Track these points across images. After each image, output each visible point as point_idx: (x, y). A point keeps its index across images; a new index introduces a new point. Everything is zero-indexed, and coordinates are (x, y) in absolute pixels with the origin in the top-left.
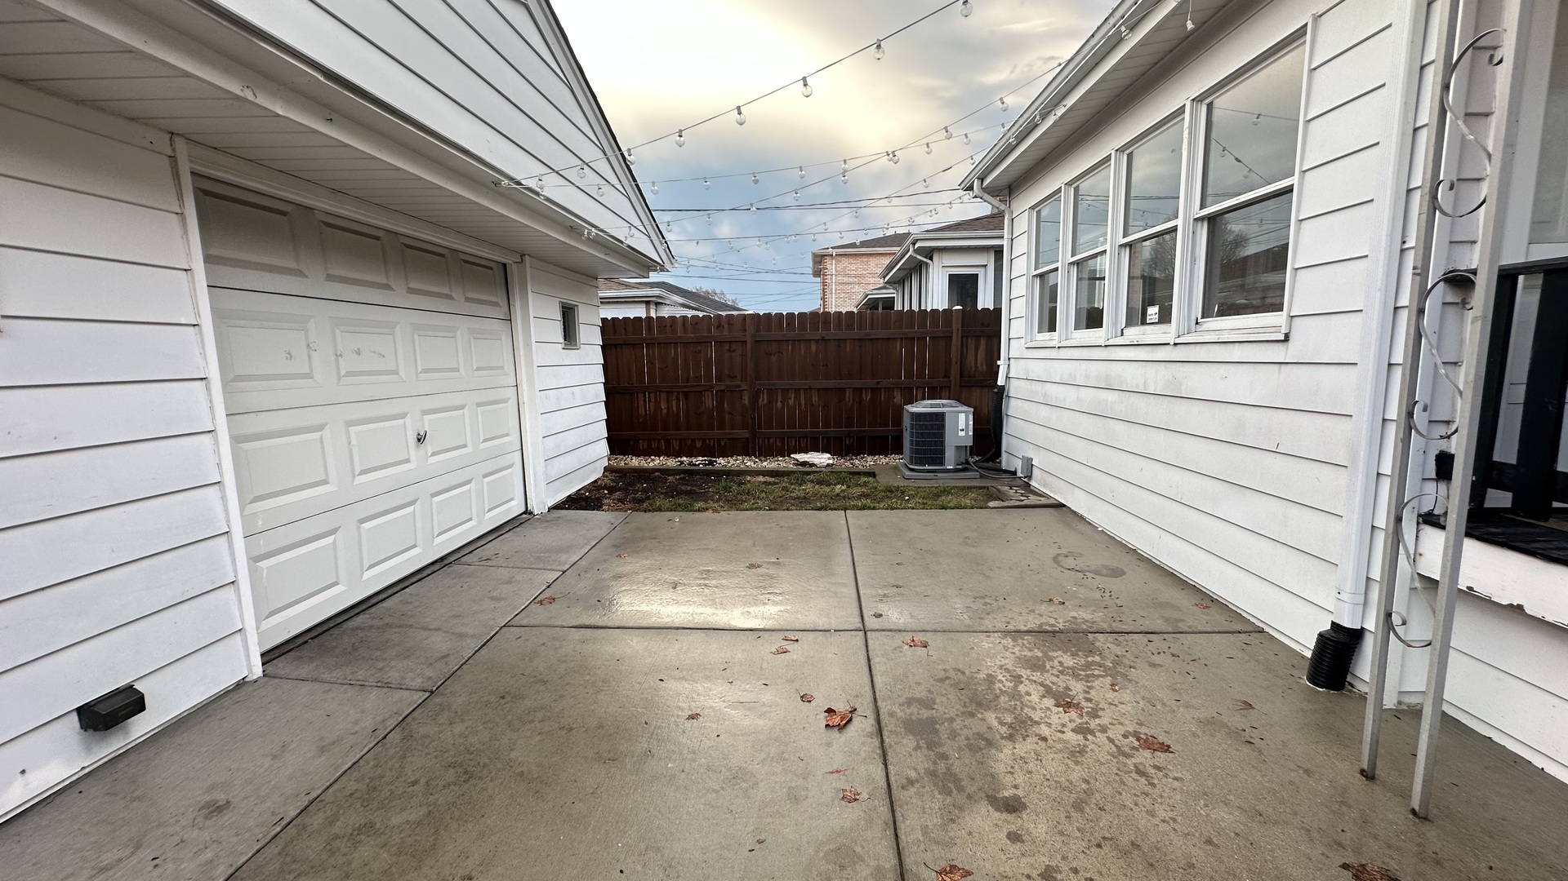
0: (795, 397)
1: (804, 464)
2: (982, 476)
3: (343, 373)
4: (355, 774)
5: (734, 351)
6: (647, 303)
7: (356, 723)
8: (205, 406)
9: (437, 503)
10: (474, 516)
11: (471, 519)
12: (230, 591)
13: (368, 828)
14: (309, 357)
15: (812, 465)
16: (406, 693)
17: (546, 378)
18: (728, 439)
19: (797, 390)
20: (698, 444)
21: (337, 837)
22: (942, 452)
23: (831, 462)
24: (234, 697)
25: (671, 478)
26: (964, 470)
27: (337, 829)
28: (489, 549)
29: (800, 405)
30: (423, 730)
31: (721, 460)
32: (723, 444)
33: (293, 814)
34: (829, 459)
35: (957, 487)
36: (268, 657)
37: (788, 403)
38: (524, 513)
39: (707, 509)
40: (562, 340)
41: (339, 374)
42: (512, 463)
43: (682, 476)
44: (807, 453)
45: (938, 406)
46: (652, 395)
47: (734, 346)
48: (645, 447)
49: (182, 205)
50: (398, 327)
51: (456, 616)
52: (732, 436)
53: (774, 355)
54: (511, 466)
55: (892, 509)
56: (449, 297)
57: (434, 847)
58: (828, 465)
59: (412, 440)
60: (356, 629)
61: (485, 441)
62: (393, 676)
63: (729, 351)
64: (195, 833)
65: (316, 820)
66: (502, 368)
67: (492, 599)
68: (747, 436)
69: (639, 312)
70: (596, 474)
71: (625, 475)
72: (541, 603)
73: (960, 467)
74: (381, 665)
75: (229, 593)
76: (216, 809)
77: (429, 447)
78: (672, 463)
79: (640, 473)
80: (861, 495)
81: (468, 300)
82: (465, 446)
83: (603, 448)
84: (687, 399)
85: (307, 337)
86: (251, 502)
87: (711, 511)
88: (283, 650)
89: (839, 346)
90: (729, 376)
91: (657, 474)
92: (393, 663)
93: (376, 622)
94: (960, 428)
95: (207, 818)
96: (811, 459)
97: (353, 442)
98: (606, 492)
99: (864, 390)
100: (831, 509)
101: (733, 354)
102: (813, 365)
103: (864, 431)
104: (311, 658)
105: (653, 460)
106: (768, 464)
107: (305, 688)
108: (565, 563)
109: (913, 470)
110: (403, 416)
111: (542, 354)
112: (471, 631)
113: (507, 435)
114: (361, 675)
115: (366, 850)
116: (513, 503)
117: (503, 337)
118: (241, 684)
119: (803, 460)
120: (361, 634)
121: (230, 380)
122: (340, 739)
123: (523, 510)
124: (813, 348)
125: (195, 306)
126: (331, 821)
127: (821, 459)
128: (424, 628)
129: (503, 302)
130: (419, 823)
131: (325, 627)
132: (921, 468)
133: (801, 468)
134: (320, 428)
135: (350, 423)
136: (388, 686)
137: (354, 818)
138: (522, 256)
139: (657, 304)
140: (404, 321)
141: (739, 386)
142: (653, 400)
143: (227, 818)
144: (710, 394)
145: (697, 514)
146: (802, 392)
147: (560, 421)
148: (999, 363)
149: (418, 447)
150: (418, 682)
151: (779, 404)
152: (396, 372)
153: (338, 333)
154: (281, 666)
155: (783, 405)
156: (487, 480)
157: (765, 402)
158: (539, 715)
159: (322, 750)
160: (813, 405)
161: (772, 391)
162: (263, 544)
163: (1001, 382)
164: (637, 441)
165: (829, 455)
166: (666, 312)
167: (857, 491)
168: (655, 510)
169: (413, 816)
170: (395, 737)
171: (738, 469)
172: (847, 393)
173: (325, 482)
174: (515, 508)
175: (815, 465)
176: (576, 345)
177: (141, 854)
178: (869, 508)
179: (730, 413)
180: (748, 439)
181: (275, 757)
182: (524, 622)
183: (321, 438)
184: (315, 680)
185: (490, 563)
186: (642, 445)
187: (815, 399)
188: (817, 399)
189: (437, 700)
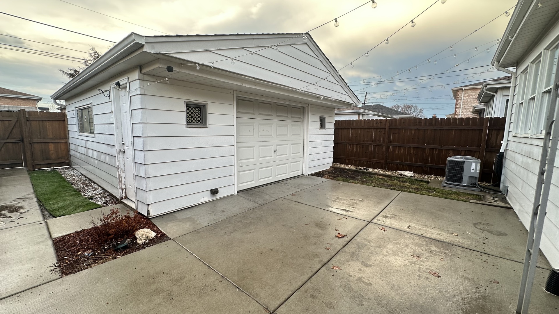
0: (404, 150)
1: (401, 175)
2: (481, 191)
3: (260, 135)
4: (243, 214)
5: (381, 132)
6: (359, 114)
7: (247, 206)
8: (233, 140)
9: (278, 167)
10: (287, 173)
11: (286, 173)
12: (233, 176)
13: (241, 221)
14: (253, 131)
15: (404, 175)
16: (257, 204)
17: (313, 138)
18: (376, 162)
19: (405, 147)
20: (365, 163)
21: (236, 221)
22: (461, 177)
23: (412, 175)
24: (231, 196)
25: (350, 172)
26: (474, 187)
27: (237, 220)
28: (289, 181)
29: (405, 153)
30: (256, 211)
31: (371, 170)
32: (374, 164)
33: (232, 216)
34: (412, 174)
35: (464, 193)
36: (238, 192)
37: (400, 151)
38: (302, 175)
39: (353, 183)
40: (319, 128)
41: (259, 135)
42: (300, 160)
43: (354, 172)
44: (404, 171)
45: (462, 158)
46: (352, 145)
47: (381, 130)
48: (348, 162)
49: (234, 103)
50: (273, 125)
51: (273, 193)
52: (377, 162)
53: (397, 134)
54: (299, 161)
55: (422, 194)
56: (287, 117)
57: (248, 227)
58: (411, 176)
59: (273, 151)
60: (254, 191)
61: (292, 154)
62: (256, 200)
63: (379, 132)
64: (220, 214)
65: (235, 218)
66: (300, 135)
67: (283, 192)
68: (383, 162)
69: (355, 118)
70: (328, 167)
71: (336, 169)
72: (292, 195)
73: (471, 185)
74: (255, 198)
75: (233, 177)
76: (223, 211)
77: (277, 153)
78: (353, 168)
79: (341, 169)
80: (415, 188)
81: (292, 117)
82: (287, 154)
83: (331, 160)
84: (363, 147)
85: (253, 127)
86: (240, 160)
87: (354, 183)
88: (241, 191)
89: (425, 132)
90: (379, 141)
91: (346, 170)
92: (257, 198)
93: (258, 191)
94: (472, 169)
95: (222, 212)
96: (404, 173)
97: (260, 150)
98: (327, 173)
99: (435, 149)
100: (396, 190)
101: (381, 133)
102: (412, 138)
103: (433, 166)
104: (245, 194)
105: (349, 166)
106: (388, 173)
107: (242, 198)
108: (303, 188)
109: (447, 183)
110: (272, 145)
111: (311, 131)
112: (274, 197)
113: (299, 153)
114: (251, 199)
115: (239, 224)
116: (299, 171)
117: (301, 127)
118: (233, 195)
119: (401, 173)
120: (255, 192)
121: (239, 135)
122: (243, 208)
123: (302, 174)
124: (413, 132)
125: (234, 122)
126: (236, 218)
127: (409, 174)
128: (266, 194)
129: (302, 117)
130: (248, 223)
131: (250, 189)
132: (450, 183)
133: (399, 176)
134: (253, 147)
135: (260, 146)
136: (255, 202)
137: (240, 219)
138: (308, 104)
139: (363, 115)
140: (275, 123)
141: (382, 144)
142: (351, 147)
143: (224, 213)
144: (371, 146)
145: (349, 183)
146: (407, 148)
147: (315, 151)
148: (502, 142)
149: (274, 153)
150: (260, 203)
151: (397, 152)
152: (271, 135)
153: (260, 127)
154: (240, 194)
155: (399, 152)
156: (292, 164)
157: (391, 150)
158: (277, 214)
159: (240, 208)
160: (411, 153)
161: (394, 147)
162: (241, 169)
163: (502, 151)
164: (345, 159)
165: (412, 173)
166: (366, 118)
167: (414, 186)
168: (337, 180)
169: (248, 222)
170: (251, 210)
171: (376, 173)
172: (427, 150)
173: (253, 158)
174: (300, 173)
175: (406, 176)
176: (324, 129)
177: (213, 214)
178: (412, 192)
179: (378, 153)
180: (383, 163)
181: (233, 207)
182: (285, 198)
183: (254, 149)
184: (244, 197)
185: (287, 184)
186: (347, 161)
187: (412, 151)
188: (413, 151)
189: (261, 207)
